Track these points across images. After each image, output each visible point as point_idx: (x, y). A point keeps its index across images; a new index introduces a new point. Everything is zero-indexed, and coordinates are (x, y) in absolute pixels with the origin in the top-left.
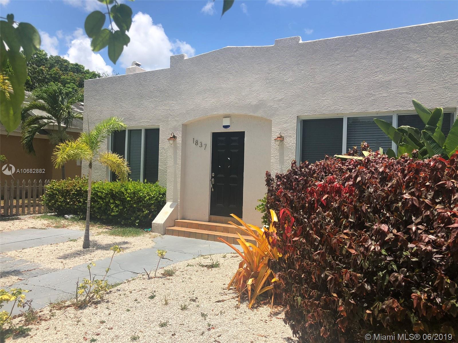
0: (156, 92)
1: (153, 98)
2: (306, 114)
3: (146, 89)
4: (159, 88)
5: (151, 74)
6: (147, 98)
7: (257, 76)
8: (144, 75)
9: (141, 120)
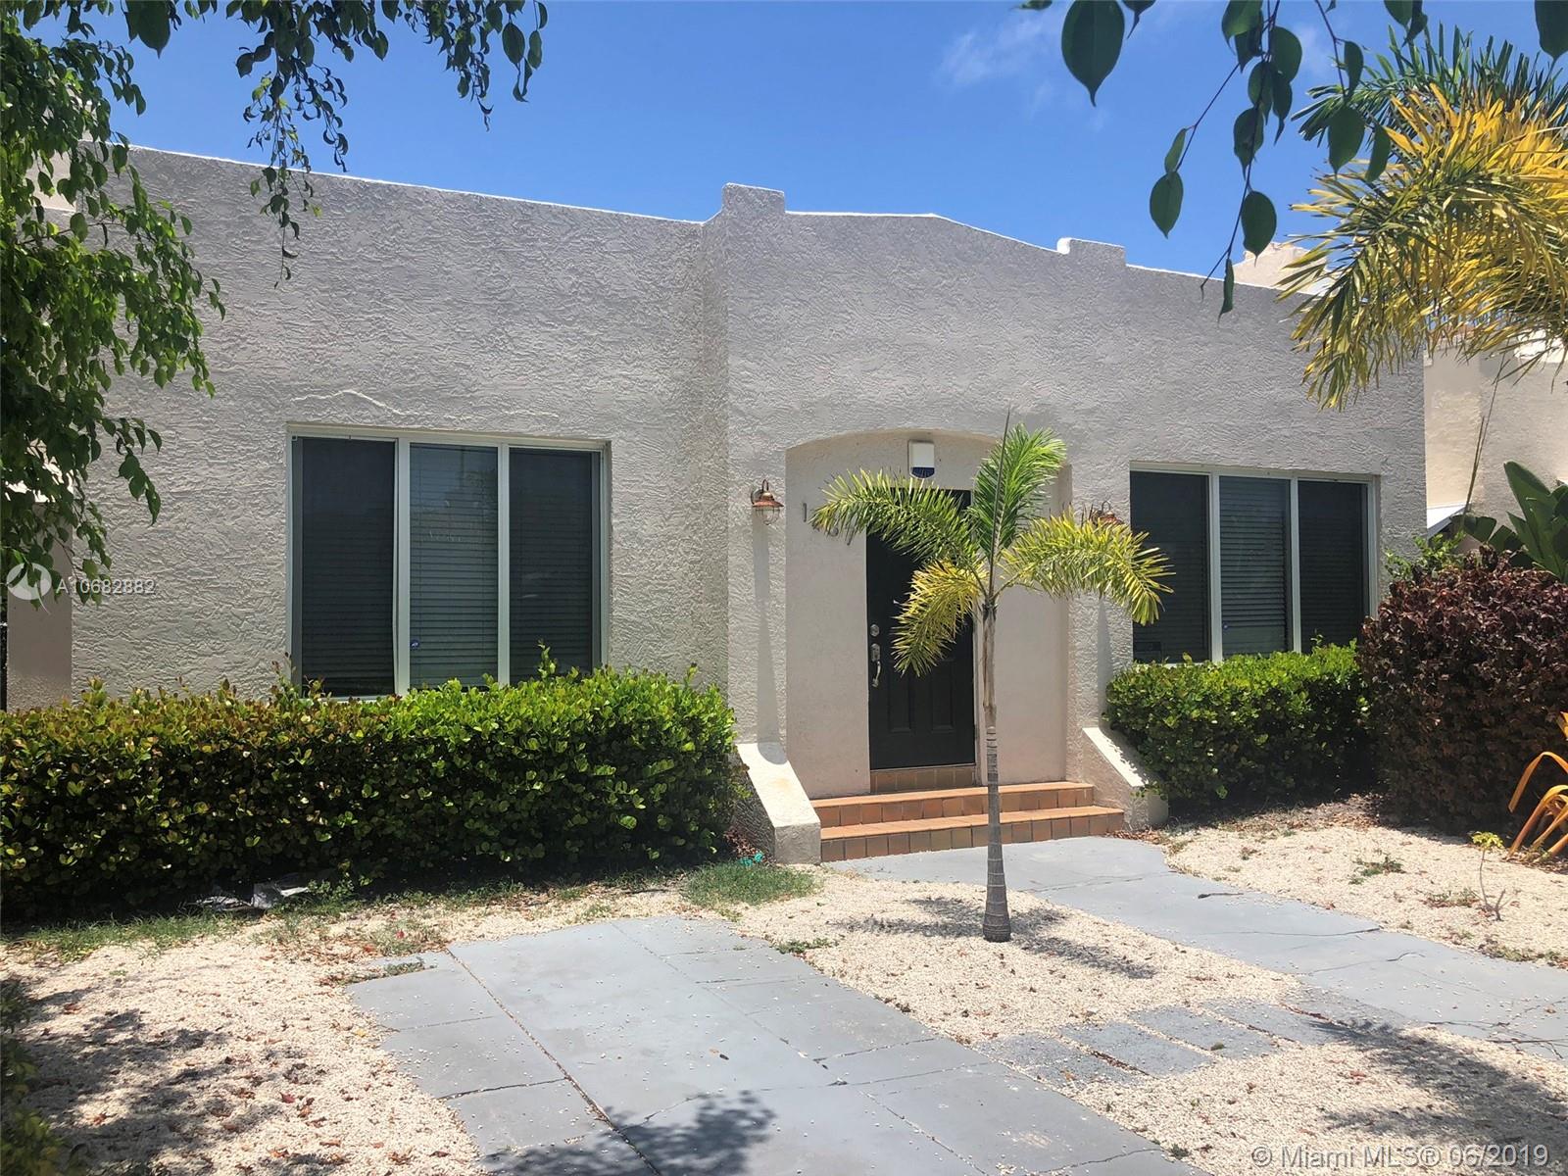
0: (587, 299)
1: (570, 324)
2: (1149, 458)
3: (532, 277)
4: (603, 287)
5: (555, 216)
6: (543, 319)
7: (1029, 331)
8: (519, 216)
9: (508, 409)
